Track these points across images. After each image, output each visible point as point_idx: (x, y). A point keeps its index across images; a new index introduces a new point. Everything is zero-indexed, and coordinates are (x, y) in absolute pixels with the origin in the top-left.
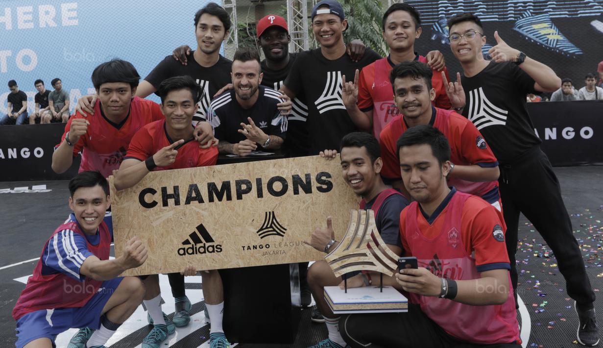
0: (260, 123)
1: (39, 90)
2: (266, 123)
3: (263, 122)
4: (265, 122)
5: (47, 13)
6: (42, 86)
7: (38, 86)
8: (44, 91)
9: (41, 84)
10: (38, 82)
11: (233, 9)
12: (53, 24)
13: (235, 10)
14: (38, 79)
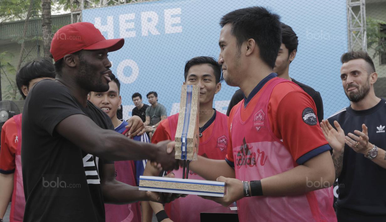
0: (378, 128)
1: (136, 104)
2: (384, 127)
3: (381, 126)
4: (382, 126)
5: (150, 20)
6: (140, 100)
7: (135, 100)
8: (142, 105)
9: (138, 98)
10: (136, 95)
11: (361, 7)
12: (155, 32)
13: (364, 8)
14: (137, 92)
